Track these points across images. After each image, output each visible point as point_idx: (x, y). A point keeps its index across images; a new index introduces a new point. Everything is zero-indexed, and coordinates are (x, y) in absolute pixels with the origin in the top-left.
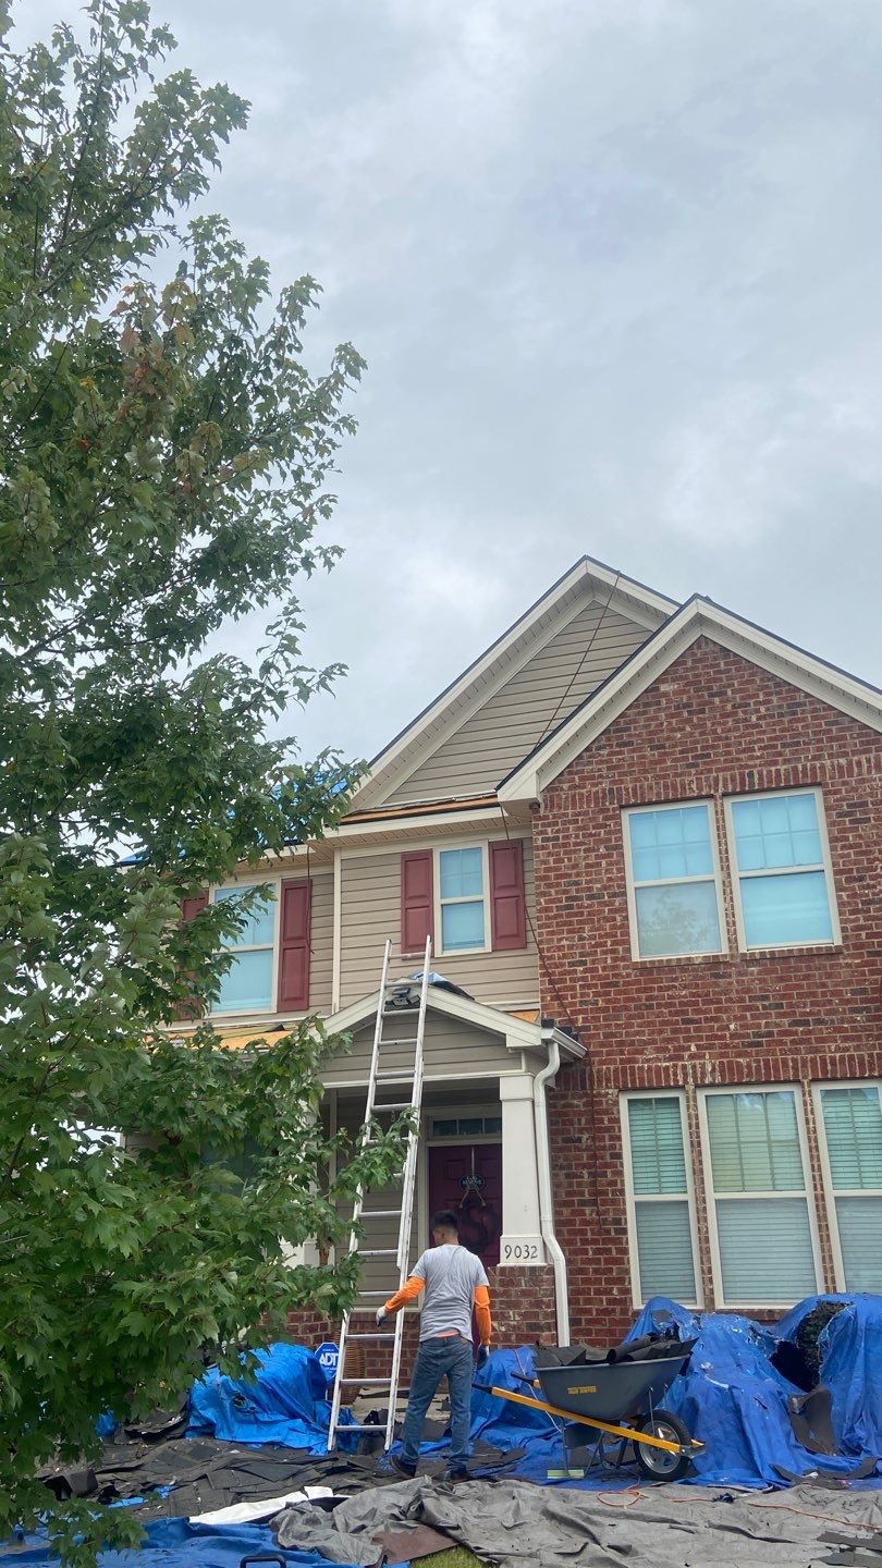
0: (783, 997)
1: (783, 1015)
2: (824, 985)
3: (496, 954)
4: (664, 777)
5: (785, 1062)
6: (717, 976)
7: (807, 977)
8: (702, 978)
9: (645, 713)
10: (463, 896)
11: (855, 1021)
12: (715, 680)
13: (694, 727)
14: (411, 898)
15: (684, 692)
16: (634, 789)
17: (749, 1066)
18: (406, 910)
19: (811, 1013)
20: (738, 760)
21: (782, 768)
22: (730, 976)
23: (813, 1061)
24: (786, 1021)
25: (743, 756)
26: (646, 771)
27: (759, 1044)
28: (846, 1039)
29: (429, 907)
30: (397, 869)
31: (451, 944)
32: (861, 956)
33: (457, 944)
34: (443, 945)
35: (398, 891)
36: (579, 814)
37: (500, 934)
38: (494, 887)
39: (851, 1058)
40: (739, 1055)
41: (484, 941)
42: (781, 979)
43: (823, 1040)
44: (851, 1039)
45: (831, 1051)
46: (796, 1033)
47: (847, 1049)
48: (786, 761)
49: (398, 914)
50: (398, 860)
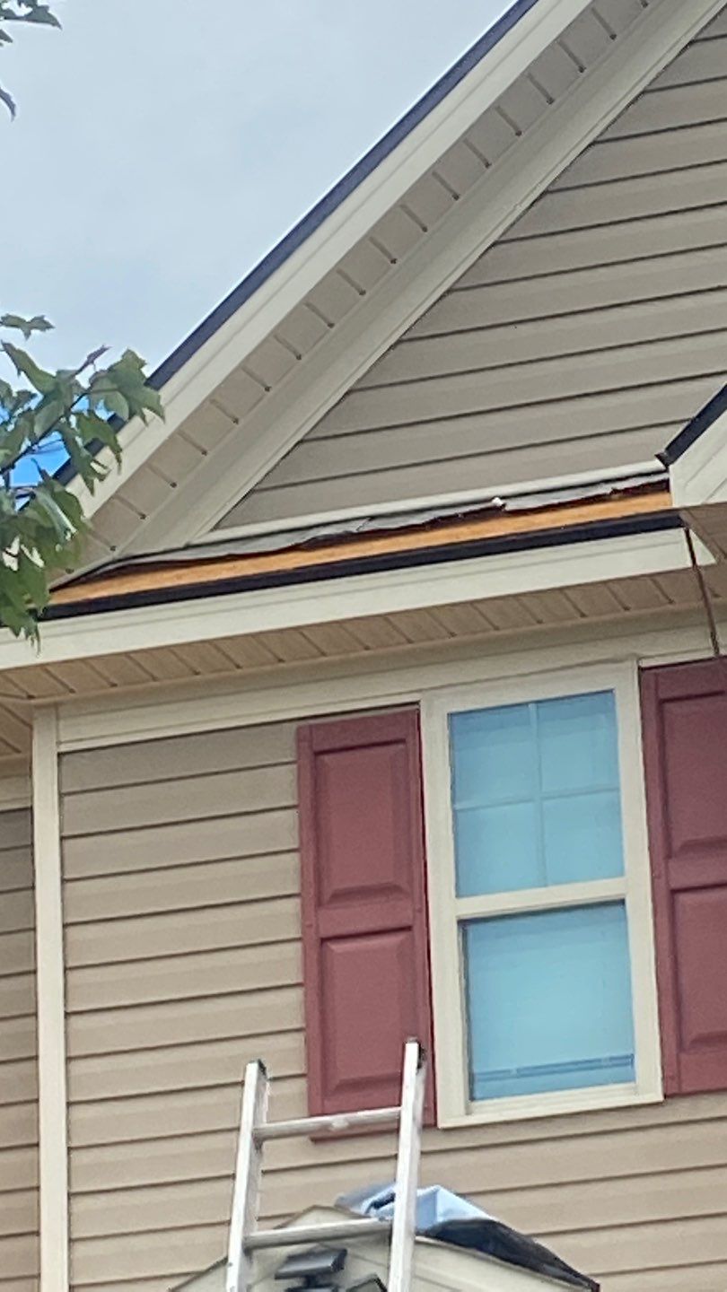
3: (683, 1110)
10: (544, 883)
14: (339, 896)
18: (319, 945)
29: (414, 930)
30: (283, 784)
31: (504, 1075)
33: (524, 1073)
34: (471, 1080)
35: (286, 873)
37: (694, 1029)
38: (665, 847)
41: (629, 1060)
49: (288, 962)
50: (284, 746)
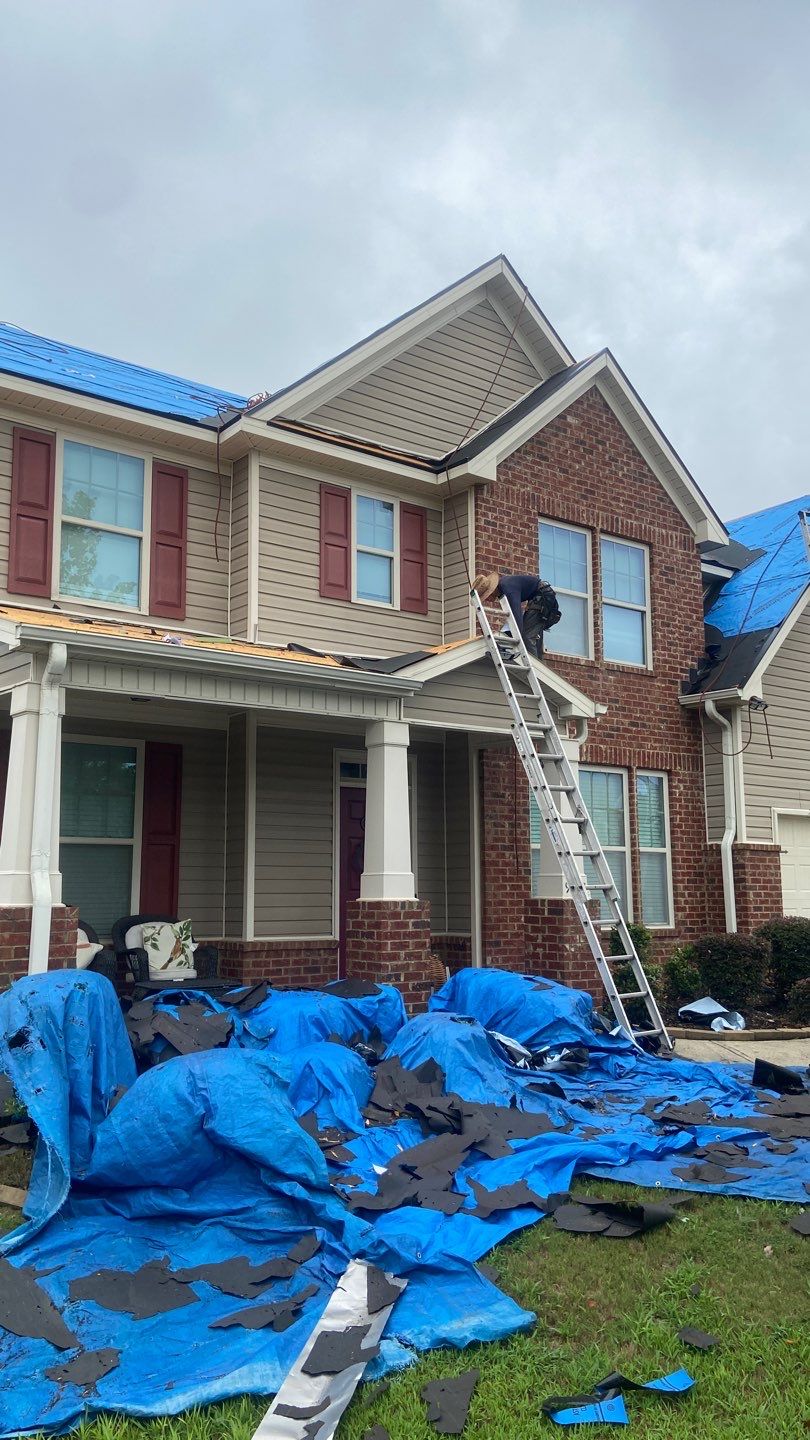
0: (626, 702)
1: (625, 717)
2: (646, 699)
3: (405, 615)
4: (568, 499)
5: (625, 751)
6: (591, 677)
7: (639, 691)
8: (583, 677)
9: (556, 435)
10: (375, 546)
11: (661, 729)
12: (600, 430)
13: (586, 463)
14: (328, 533)
15: (582, 430)
16: (549, 500)
17: (606, 752)
18: (323, 544)
19: (639, 718)
20: (611, 505)
21: (635, 523)
22: (598, 680)
23: (639, 752)
24: (627, 721)
25: (613, 503)
26: (556, 489)
27: (611, 736)
28: (656, 741)
29: (347, 550)
30: (315, 498)
31: (366, 593)
32: (663, 682)
33: (370, 594)
35: (316, 521)
36: (511, 508)
37: (407, 595)
38: (404, 548)
39: (658, 754)
40: (602, 742)
41: (393, 598)
42: (625, 689)
43: (644, 739)
44: (660, 741)
45: (649, 748)
46: (631, 731)
47: (655, 748)
48: (637, 519)
49: (315, 547)
50: (316, 487)
